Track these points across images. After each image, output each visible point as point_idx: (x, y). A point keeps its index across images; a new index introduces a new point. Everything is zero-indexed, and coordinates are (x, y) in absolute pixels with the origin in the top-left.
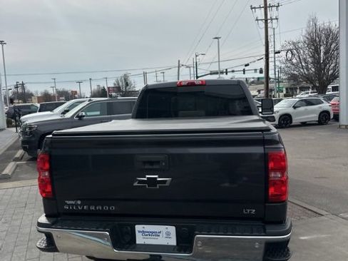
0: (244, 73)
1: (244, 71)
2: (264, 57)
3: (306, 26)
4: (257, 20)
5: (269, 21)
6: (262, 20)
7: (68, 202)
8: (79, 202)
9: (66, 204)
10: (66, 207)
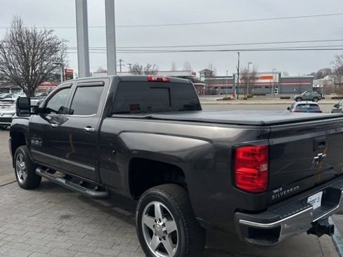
3: (10, 26)
7: (275, 191)
8: (281, 189)
9: (273, 194)
10: (273, 197)
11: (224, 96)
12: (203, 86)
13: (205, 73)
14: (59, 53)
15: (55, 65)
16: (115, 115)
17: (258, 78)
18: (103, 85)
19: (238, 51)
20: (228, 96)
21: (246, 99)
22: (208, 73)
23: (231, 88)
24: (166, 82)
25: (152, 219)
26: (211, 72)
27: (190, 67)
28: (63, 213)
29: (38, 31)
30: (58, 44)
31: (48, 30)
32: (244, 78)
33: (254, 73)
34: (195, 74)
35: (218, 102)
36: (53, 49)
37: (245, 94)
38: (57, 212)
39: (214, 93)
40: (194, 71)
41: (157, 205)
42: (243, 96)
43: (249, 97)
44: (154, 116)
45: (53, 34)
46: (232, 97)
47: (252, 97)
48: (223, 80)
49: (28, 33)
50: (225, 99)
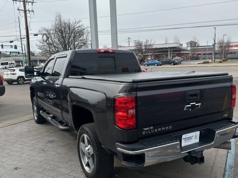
0: (2, 48)
1: (2, 46)
2: (26, 37)
3: (54, 19)
4: (18, 10)
5: (27, 12)
6: (22, 10)
7: (145, 129)
8: (152, 128)
9: (144, 131)
10: (144, 133)
11: (204, 61)
12: (189, 53)
13: (191, 44)
14: (85, 36)
15: (82, 44)
16: (70, 77)
17: (232, 46)
18: (66, 57)
19: (215, 27)
20: (207, 60)
21: (221, 62)
22: (193, 44)
23: (211, 54)
24: (112, 53)
25: (84, 145)
26: (196, 43)
27: (179, 40)
28: (51, 139)
29: (71, 22)
30: (84, 30)
31: (78, 20)
32: (221, 47)
33: (228, 43)
34: (182, 45)
35: (199, 65)
36: (81, 33)
37: (221, 58)
38: (47, 138)
39: (197, 59)
40: (181, 43)
41: (85, 136)
42: (219, 60)
43: (223, 61)
44: (85, 77)
45: (80, 24)
46: (210, 61)
47: (226, 60)
48: (205, 49)
49: (65, 24)
50: (204, 63)
